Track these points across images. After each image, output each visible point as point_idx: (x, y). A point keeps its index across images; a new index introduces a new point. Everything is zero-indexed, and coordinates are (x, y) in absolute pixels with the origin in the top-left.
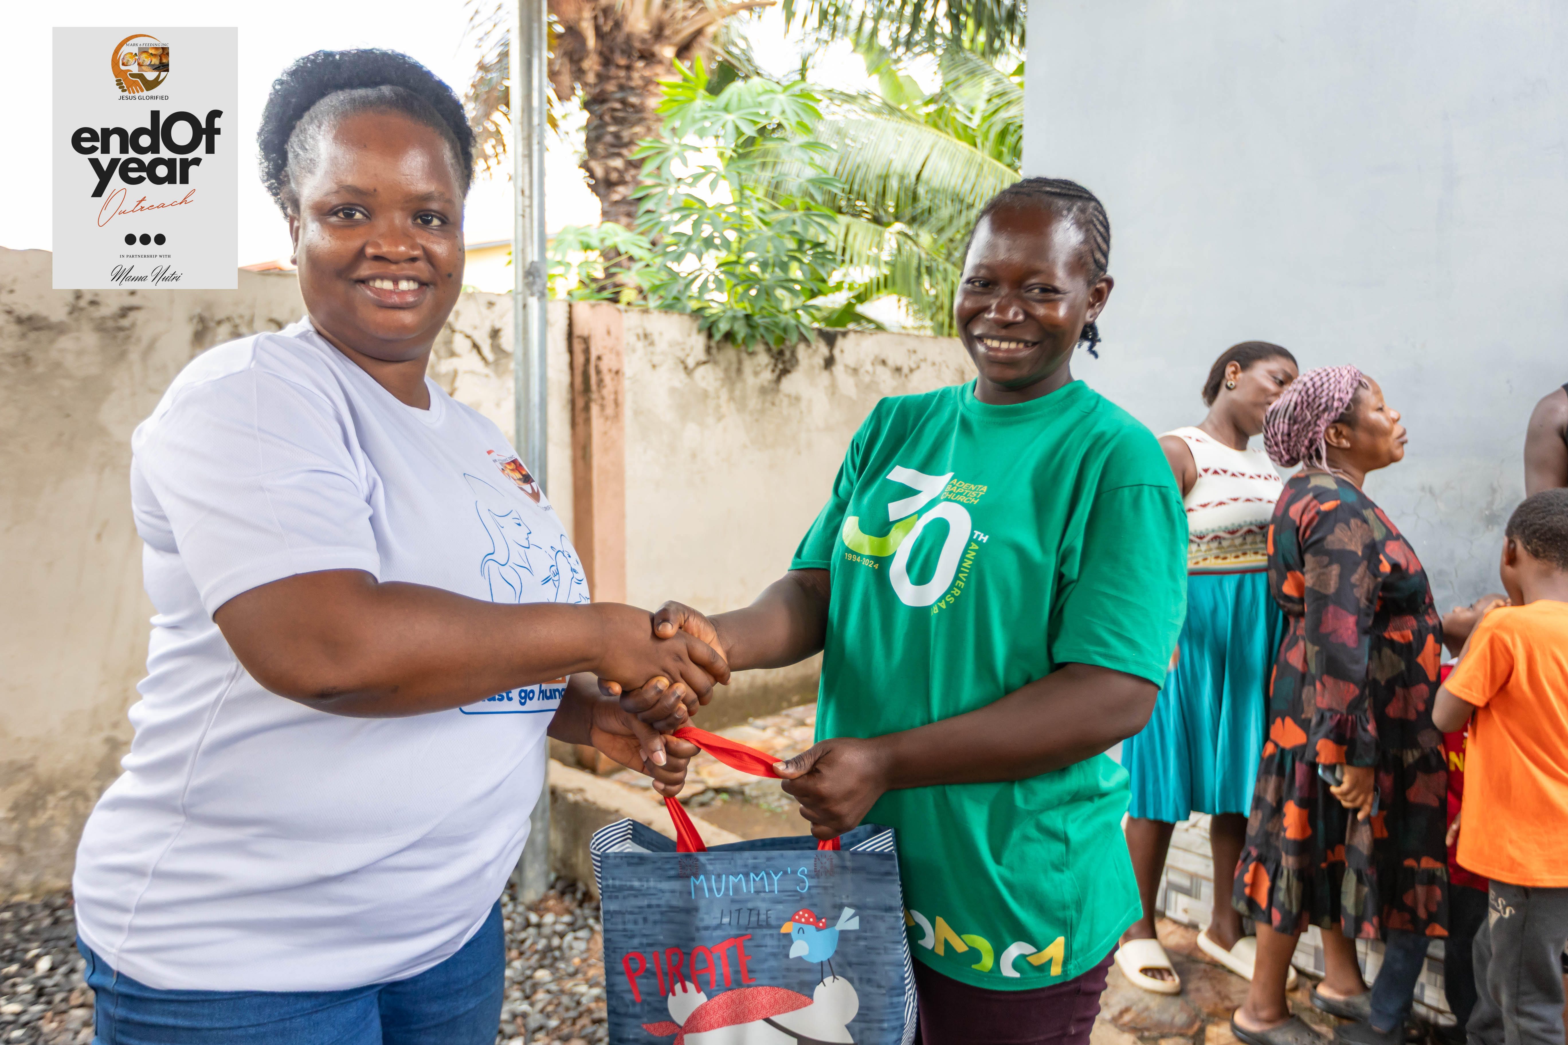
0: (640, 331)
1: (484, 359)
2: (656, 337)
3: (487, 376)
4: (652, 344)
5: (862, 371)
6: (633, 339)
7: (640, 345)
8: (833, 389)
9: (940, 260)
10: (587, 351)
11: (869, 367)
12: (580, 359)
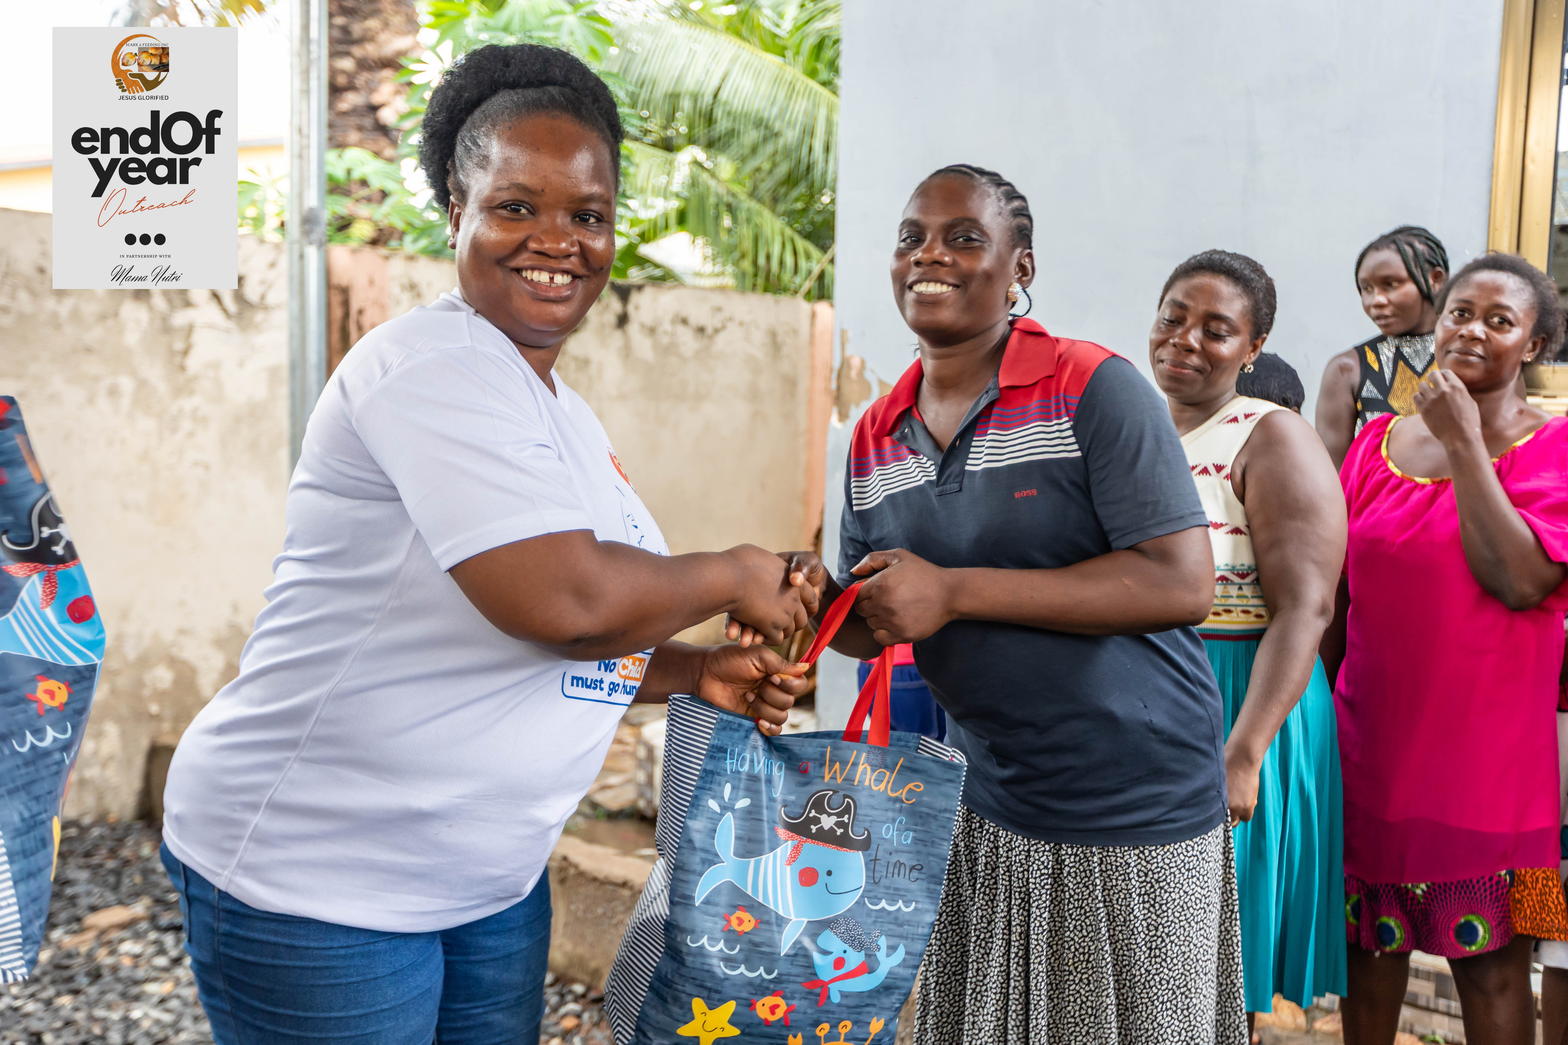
0: (405, 281)
1: (225, 310)
2: (423, 288)
3: (228, 331)
4: (419, 295)
5: (660, 330)
6: (395, 290)
7: (406, 297)
8: (627, 351)
9: (743, 197)
10: (346, 304)
11: (667, 326)
12: (338, 312)
